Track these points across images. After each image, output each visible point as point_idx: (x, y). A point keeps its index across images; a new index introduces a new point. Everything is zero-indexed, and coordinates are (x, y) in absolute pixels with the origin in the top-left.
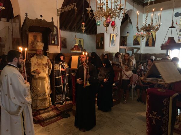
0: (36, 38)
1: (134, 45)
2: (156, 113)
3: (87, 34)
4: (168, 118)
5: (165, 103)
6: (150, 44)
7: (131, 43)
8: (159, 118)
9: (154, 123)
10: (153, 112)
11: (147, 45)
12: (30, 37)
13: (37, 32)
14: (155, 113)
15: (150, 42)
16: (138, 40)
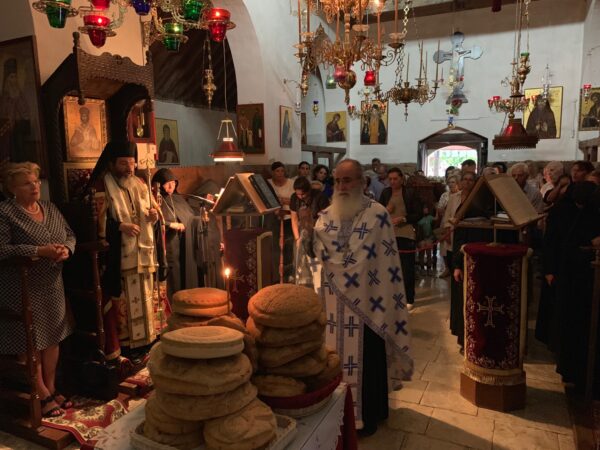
0: (88, 120)
1: (329, 140)
2: (494, 298)
3: (186, 106)
4: (520, 306)
5: (513, 272)
6: (373, 139)
7: (319, 135)
8: (500, 309)
9: (490, 323)
10: (487, 297)
11: (365, 139)
12: (68, 115)
13: (92, 98)
14: (490, 300)
15: (374, 131)
16: (341, 124)
